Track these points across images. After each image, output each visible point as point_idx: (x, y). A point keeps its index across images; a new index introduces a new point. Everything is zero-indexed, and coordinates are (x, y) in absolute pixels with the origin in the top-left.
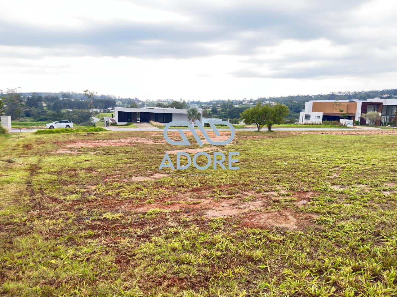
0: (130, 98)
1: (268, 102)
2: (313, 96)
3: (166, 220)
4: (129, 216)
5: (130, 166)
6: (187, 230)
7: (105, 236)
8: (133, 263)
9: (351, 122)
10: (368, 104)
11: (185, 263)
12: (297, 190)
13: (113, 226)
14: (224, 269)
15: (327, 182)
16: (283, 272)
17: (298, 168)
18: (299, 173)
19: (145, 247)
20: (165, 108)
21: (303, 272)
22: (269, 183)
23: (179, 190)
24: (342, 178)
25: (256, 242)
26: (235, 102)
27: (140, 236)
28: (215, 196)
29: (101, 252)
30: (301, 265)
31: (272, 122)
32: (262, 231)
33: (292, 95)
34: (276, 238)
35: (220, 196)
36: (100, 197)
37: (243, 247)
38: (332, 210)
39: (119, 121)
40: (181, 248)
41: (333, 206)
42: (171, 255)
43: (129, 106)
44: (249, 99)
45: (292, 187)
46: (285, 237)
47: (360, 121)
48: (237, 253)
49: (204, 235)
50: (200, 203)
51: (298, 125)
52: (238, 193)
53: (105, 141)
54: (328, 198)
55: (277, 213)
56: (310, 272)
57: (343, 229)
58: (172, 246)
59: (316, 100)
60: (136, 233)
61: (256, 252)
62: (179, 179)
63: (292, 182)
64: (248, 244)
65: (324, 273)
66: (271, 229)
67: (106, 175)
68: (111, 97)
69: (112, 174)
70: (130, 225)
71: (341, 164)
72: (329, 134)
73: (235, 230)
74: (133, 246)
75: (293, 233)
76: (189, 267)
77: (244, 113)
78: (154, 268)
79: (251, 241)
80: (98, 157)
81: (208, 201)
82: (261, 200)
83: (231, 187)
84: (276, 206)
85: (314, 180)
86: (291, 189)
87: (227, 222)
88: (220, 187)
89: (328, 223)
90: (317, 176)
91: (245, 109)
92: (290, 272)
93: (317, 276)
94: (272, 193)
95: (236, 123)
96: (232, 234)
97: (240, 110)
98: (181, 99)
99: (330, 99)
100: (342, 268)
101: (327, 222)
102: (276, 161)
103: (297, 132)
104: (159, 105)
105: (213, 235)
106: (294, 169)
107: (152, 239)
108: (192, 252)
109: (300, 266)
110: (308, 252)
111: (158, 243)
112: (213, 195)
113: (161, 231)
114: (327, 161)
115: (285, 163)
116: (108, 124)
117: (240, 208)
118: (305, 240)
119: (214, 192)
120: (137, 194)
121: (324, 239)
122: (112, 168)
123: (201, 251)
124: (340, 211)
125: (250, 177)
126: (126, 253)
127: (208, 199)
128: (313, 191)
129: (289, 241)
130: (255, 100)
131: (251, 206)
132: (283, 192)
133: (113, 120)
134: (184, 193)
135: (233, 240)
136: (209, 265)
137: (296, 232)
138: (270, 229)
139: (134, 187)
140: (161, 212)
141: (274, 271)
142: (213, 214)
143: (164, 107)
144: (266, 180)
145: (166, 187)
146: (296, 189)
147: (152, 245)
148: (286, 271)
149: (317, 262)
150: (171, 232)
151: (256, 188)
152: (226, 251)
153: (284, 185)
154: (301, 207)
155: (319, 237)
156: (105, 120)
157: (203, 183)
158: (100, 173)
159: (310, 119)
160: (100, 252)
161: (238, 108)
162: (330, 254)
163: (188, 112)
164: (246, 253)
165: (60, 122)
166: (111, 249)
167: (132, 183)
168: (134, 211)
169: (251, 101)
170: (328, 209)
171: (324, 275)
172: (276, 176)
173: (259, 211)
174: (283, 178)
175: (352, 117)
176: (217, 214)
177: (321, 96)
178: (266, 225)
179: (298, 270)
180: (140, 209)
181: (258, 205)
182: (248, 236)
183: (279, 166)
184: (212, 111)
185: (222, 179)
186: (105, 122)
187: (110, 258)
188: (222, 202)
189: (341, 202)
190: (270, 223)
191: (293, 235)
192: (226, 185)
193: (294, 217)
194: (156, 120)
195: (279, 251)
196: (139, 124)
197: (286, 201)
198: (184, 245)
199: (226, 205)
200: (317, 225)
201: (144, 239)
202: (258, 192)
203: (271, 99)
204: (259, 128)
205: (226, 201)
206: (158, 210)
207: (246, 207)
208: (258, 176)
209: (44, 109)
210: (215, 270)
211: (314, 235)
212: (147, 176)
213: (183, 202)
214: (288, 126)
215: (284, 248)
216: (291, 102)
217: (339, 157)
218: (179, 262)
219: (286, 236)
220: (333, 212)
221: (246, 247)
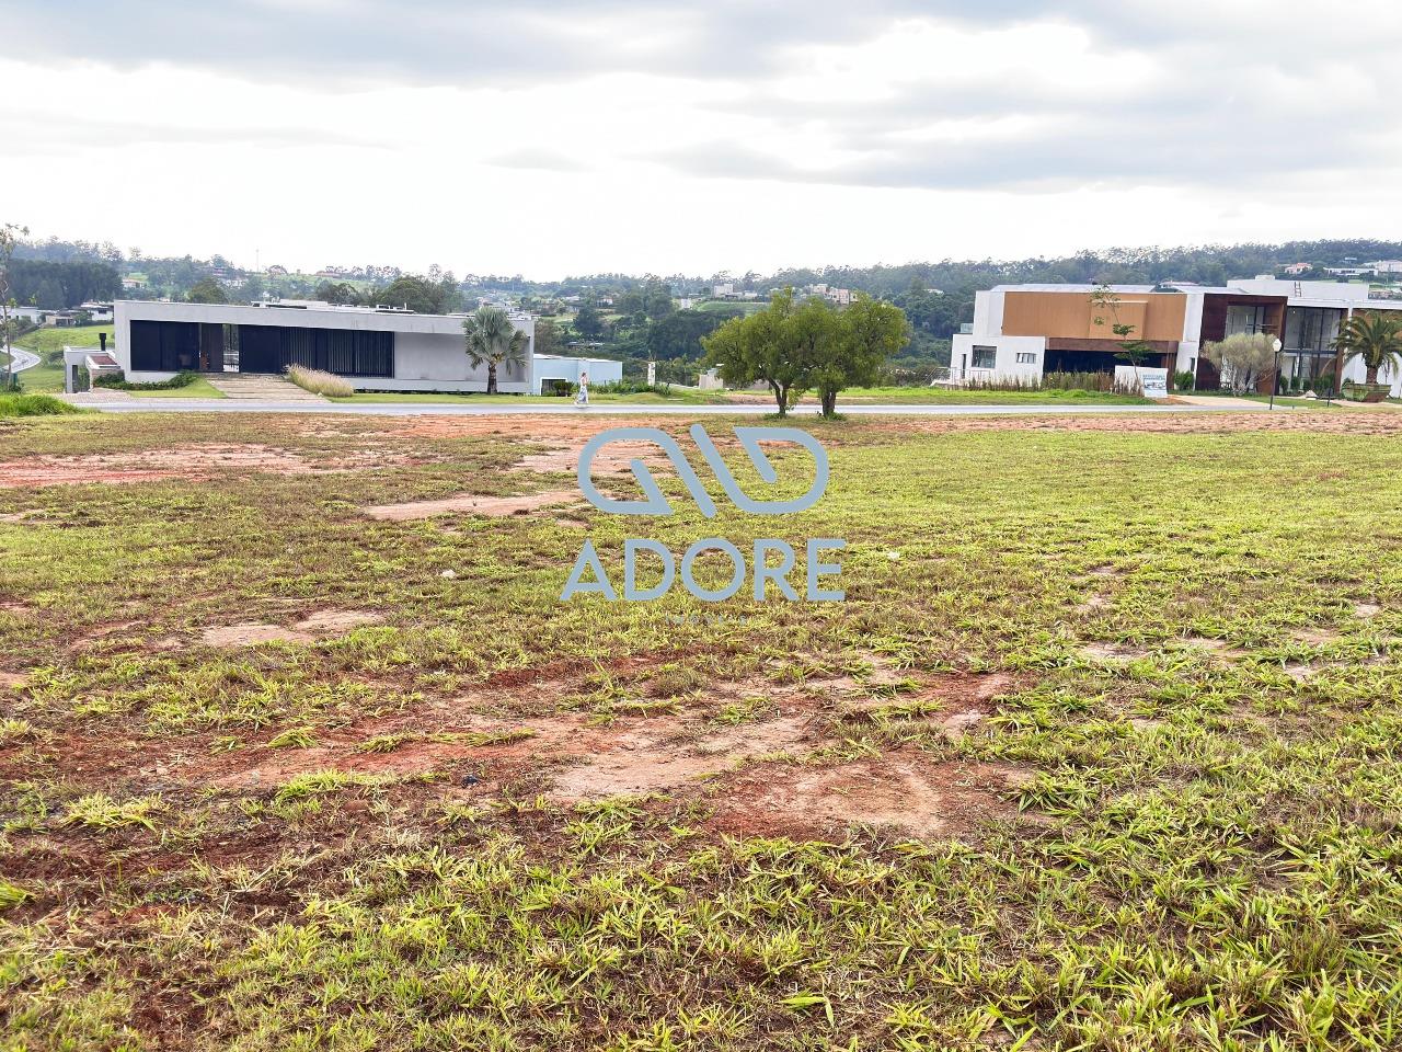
0: (188, 257)
1: (823, 287)
2: (1006, 265)
3: (371, 818)
4: (195, 810)
5: (196, 578)
6: (471, 861)
7: (82, 906)
8: (217, 1023)
9: (1158, 378)
10: (1230, 303)
11: (461, 1009)
12: (943, 668)
13: (116, 857)
14: (639, 1020)
15: (1062, 632)
16: (887, 1021)
17: (947, 572)
18: (948, 596)
19: (274, 944)
20: (359, 309)
21: (973, 1015)
22: (824, 641)
23: (433, 684)
24: (1123, 611)
25: (774, 895)
26: (680, 287)
27: (248, 899)
28: (594, 703)
29: (63, 980)
30: (961, 987)
31: (839, 376)
32: (800, 849)
33: (920, 260)
34: (856, 873)
35: (618, 705)
36: (49, 726)
37: (718, 919)
38: (1085, 747)
39: (137, 364)
40: (442, 941)
41: (1087, 728)
42: (398, 975)
43: (186, 295)
44: (739, 274)
45: (923, 653)
46: (892, 868)
47: (1195, 373)
48: (692, 950)
49: (550, 875)
50: (527, 737)
51: (945, 392)
52: (695, 686)
53: (70, 458)
54: (1067, 698)
55: (860, 769)
56: (1000, 1014)
57: (1132, 826)
58: (401, 936)
59: (1021, 282)
60: (228, 885)
61: (774, 940)
62: (431, 634)
63: (922, 633)
64: (739, 908)
65: (1056, 1014)
66: (836, 837)
67: (75, 622)
68: (95, 249)
69: (106, 614)
70: (199, 851)
71: (1118, 553)
72: (1073, 429)
73: (685, 846)
74: (215, 943)
75: (925, 852)
76: (480, 1025)
77: (720, 334)
78: (317, 1038)
79: (752, 891)
80: (34, 537)
81: (563, 729)
82: (792, 715)
83: (665, 662)
84: (858, 739)
85: (1009, 625)
86: (918, 666)
87: (646, 818)
88: (616, 663)
89: (1069, 802)
90: (1022, 606)
91: (724, 316)
92: (916, 1018)
93: (1027, 1026)
94: (839, 683)
95: (685, 378)
96: (670, 868)
97: (702, 323)
98: (435, 267)
99: (1074, 279)
100: (1131, 989)
101: (1067, 797)
102: (853, 546)
103: (939, 419)
104: (333, 294)
105: (586, 877)
106: (930, 576)
107: (309, 910)
108: (493, 956)
109: (959, 991)
110: (990, 928)
111: (336, 925)
112: (587, 698)
113: (348, 870)
114: (1062, 542)
115: (894, 555)
116: (81, 381)
117: (703, 754)
118: (978, 877)
119: (588, 687)
120: (231, 705)
121: (1053, 871)
122: (106, 589)
123: (535, 951)
124: (1116, 752)
125: (746, 614)
126: (182, 979)
127: (563, 719)
128: (1008, 669)
129: (911, 886)
130: (766, 280)
131: (750, 743)
132: (883, 678)
133: (108, 360)
134: (454, 695)
135: (676, 891)
136: (571, 1007)
137: (939, 845)
138: (832, 838)
139: (218, 671)
140: (350, 786)
141: (851, 1015)
142: (588, 782)
143: (356, 302)
144: (816, 627)
145: (368, 671)
146: (939, 665)
147: (306, 936)
148: (901, 1014)
149: (1030, 967)
150: (398, 874)
151: (772, 663)
152: (644, 940)
153: (889, 647)
154: (958, 739)
155: (1035, 864)
156: (69, 361)
157: (539, 650)
158: (46, 613)
159: (992, 366)
160: (59, 977)
161: (694, 314)
162: (1081, 931)
163: (470, 326)
164: (733, 944)
166: (114, 961)
167: (207, 655)
168: (217, 784)
169: (748, 283)
170: (1069, 742)
171: (1055, 1022)
172: (855, 611)
173: (786, 763)
174: (885, 619)
175: (1165, 354)
176: (600, 785)
177: (1041, 265)
178: (817, 822)
179: (949, 1006)
180: (245, 775)
181: (778, 737)
182: (738, 870)
183: (867, 565)
184: (578, 324)
185: (625, 627)
186: (70, 370)
187: (113, 1001)
188: (628, 728)
189: (1119, 711)
190: (830, 814)
191: (929, 858)
192: (642, 656)
193: (934, 784)
194: (317, 364)
195: (868, 930)
196: (236, 382)
197: (897, 717)
198: (456, 929)
199: (645, 742)
200: (1025, 811)
201: (269, 911)
202: (780, 682)
203: (836, 278)
204: (781, 402)
205: (642, 723)
206: (331, 776)
207: (729, 748)
208: (783, 611)
210: (597, 1028)
211: (1013, 856)
212: (276, 623)
213: (449, 736)
214: (903, 393)
215: (892, 916)
216: (918, 290)
217: (1111, 526)
218: (431, 1007)
219: (899, 864)
220: (1088, 756)
221: (732, 918)
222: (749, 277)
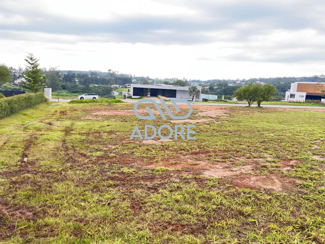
0: (143, 76)
1: (258, 82)
2: (298, 78)
3: (170, 176)
4: (141, 172)
5: (142, 131)
6: (188, 186)
7: (122, 186)
8: (144, 209)
11: (186, 213)
12: (282, 158)
13: (128, 178)
14: (219, 220)
15: (309, 153)
16: (269, 226)
17: (284, 139)
18: (284, 144)
19: (154, 197)
20: (171, 86)
21: (287, 228)
22: (257, 151)
23: (181, 153)
24: (322, 149)
25: (246, 199)
26: (229, 82)
27: (149, 188)
28: (211, 159)
29: (119, 199)
30: (285, 222)
31: (262, 99)
32: (252, 191)
33: (279, 77)
34: (263, 197)
35: (215, 160)
36: (118, 155)
37: (235, 203)
38: (313, 176)
39: (134, 95)
40: (183, 200)
41: (314, 173)
42: (175, 205)
43: (142, 83)
44: (241, 79)
45: (278, 155)
46: (271, 197)
48: (230, 208)
49: (202, 190)
50: (198, 164)
51: (284, 103)
52: (230, 157)
53: (123, 110)
54: (309, 166)
55: (264, 177)
56: (293, 228)
57: (323, 193)
58: (176, 198)
59: (301, 81)
60: (146, 185)
61: (246, 208)
62: (181, 144)
63: (278, 151)
64: (239, 201)
65: (305, 230)
66: (259, 190)
67: (123, 138)
68: (128, 75)
69: (128, 137)
70: (142, 179)
71: (321, 137)
72: (312, 111)
73: (228, 188)
74: (144, 195)
75: (278, 194)
76: (190, 216)
77: (237, 91)
78: (161, 215)
79: (242, 198)
80: (117, 123)
81: (205, 163)
82: (250, 165)
83: (225, 152)
84: (264, 171)
85: (297, 150)
86: (277, 157)
87: (221, 182)
88: (215, 152)
89: (309, 187)
90: (300, 147)
91: (239, 87)
92: (275, 227)
93: (299, 231)
94: (260, 159)
95: (230, 99)
96: (225, 192)
97: (234, 88)
98: (184, 78)
99: (313, 81)
100: (322, 227)
101: (309, 186)
102: (264, 133)
103: (283, 108)
104: (166, 83)
105: (209, 192)
106: (280, 140)
107: (160, 191)
108: (192, 204)
109: (284, 222)
110: (291, 211)
111: (164, 195)
112: (209, 158)
113: (166, 185)
114: (309, 134)
115: (272, 135)
116: (125, 97)
117: (232, 171)
118: (289, 200)
119: (210, 156)
120: (147, 154)
121: (305, 201)
122: (128, 133)
123: (199, 204)
124: (320, 178)
125: (241, 145)
126: (139, 201)
127: (205, 162)
128: (296, 159)
129: (275, 201)
130: (247, 80)
131: (241, 169)
132: (269, 159)
133: (129, 94)
134: (185, 155)
135: (227, 196)
136: (206, 215)
137: (281, 193)
138: (258, 190)
139: (145, 148)
140: (167, 170)
141: (261, 224)
142: (209, 174)
143: (170, 84)
144: (256, 148)
145: (170, 150)
146: (282, 157)
147: (159, 196)
148: (272, 226)
149: (300, 220)
150: (175, 187)
151: (246, 154)
152: (220, 205)
153: (271, 153)
154: (286, 173)
155: (302, 199)
156: (123, 94)
157: (200, 148)
158: (118, 136)
159: (294, 98)
160: (119, 198)
161: (232, 87)
162: (311, 213)
163: (190, 89)
164: (238, 208)
165: (89, 95)
166: (127, 197)
167: (144, 145)
168: (144, 167)
169: (243, 81)
170: (310, 175)
171: (305, 231)
172: (264, 145)
173: (249, 174)
174: (270, 147)
176: (212, 174)
177: (305, 78)
178: (255, 186)
179: (282, 225)
180: (149, 166)
181: (248, 169)
182: (239, 194)
183: (266, 137)
184: (209, 89)
185: (217, 145)
186: (123, 95)
187: (126, 204)
188: (217, 164)
189: (321, 170)
190: (258, 185)
191: (279, 196)
192: (220, 151)
193: (280, 181)
194: (163, 95)
195: (265, 208)
196: (150, 98)
197: (272, 167)
198: (185, 198)
199: (220, 167)
200: (300, 188)
201: (153, 191)
202: (248, 158)
203: (261, 80)
204: (249, 104)
205: (220, 164)
206: (164, 168)
207: (237, 170)
208: (249, 144)
209: (76, 84)
210: (211, 220)
211: (297, 197)
212: (154, 140)
213: (184, 163)
214: (275, 103)
215: (270, 206)
216: (279, 82)
217: (320, 131)
218: (181, 212)
219: (272, 196)
220: (314, 178)
221: (238, 203)
222: (243, 80)
